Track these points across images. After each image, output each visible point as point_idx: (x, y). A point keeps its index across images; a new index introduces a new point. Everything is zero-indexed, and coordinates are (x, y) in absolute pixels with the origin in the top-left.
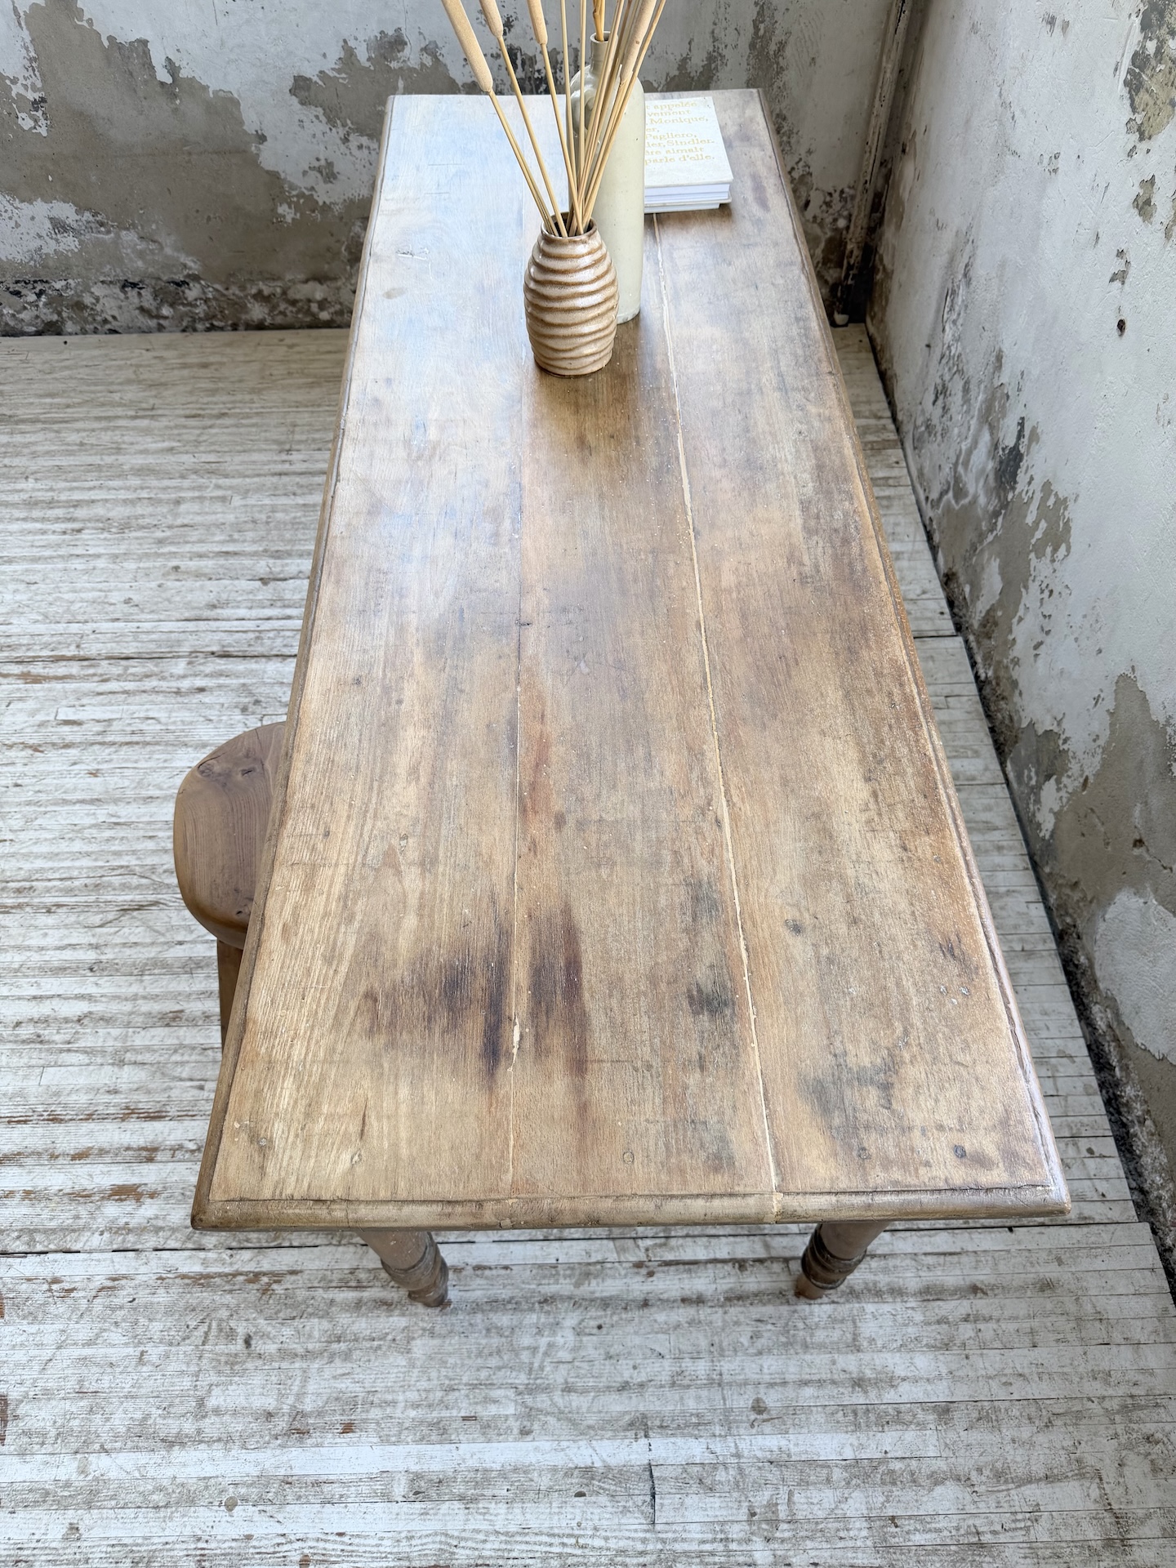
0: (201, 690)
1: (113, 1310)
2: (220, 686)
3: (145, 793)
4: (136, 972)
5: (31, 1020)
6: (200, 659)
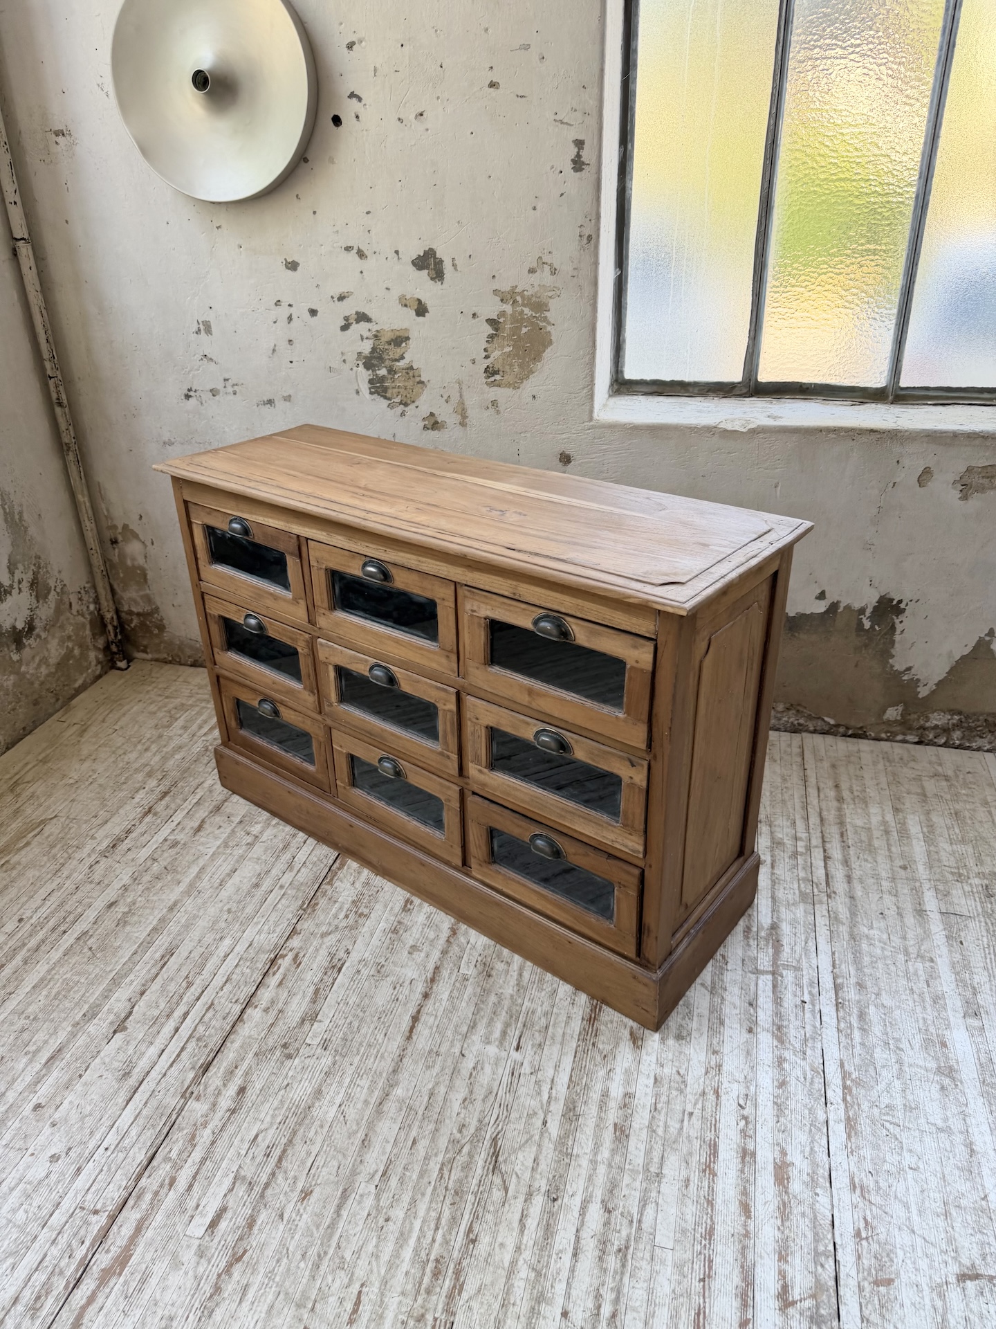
0: (242, 1090)
1: (879, 1188)
2: (247, 1074)
3: (355, 1147)
4: (567, 1160)
5: (600, 1258)
6: (196, 1090)
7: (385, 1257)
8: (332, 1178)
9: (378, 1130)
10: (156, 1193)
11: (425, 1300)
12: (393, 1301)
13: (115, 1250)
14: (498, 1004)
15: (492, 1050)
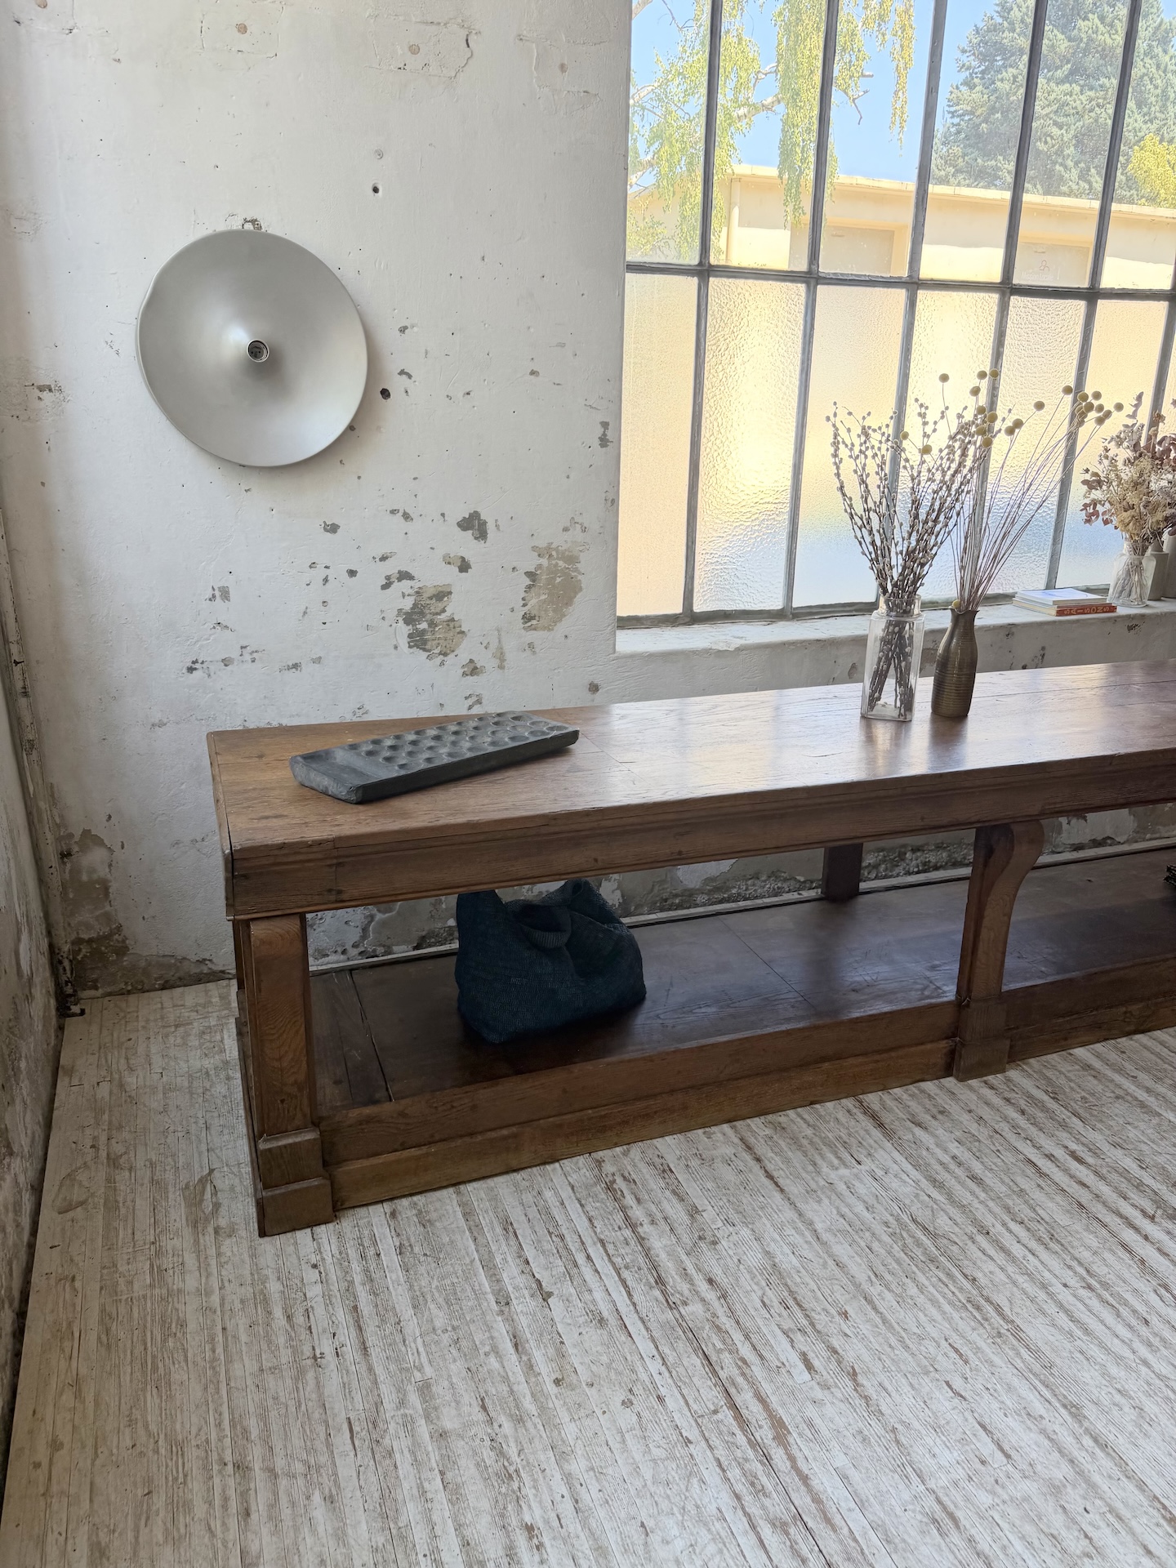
0: (711, 1281)
2: (699, 1270)
3: (837, 1270)
4: (967, 1210)
5: (1047, 1248)
6: (676, 1298)
7: (939, 1317)
8: (847, 1296)
9: (837, 1253)
10: (743, 1374)
11: (990, 1325)
12: (974, 1336)
13: (766, 1424)
14: (811, 1143)
15: (843, 1171)
